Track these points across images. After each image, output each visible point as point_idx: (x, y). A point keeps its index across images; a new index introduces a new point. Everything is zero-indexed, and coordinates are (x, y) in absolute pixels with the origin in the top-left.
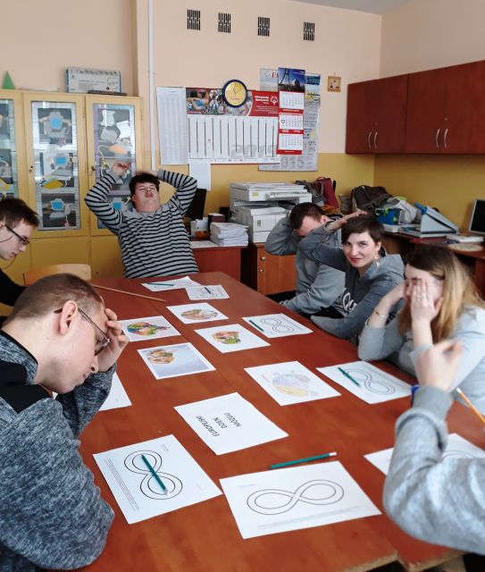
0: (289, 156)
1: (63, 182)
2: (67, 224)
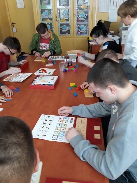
2: (67, 34)
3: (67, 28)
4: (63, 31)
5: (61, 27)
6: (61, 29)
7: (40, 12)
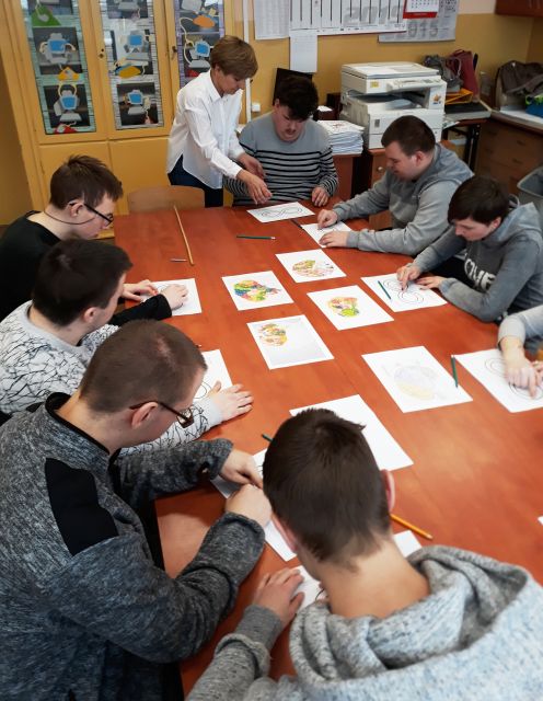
0: (419, 21)
1: (140, 68)
2: (148, 121)
3: (147, 100)
4: (132, 111)
5: (123, 99)
6: (121, 104)
7: (30, 40)
